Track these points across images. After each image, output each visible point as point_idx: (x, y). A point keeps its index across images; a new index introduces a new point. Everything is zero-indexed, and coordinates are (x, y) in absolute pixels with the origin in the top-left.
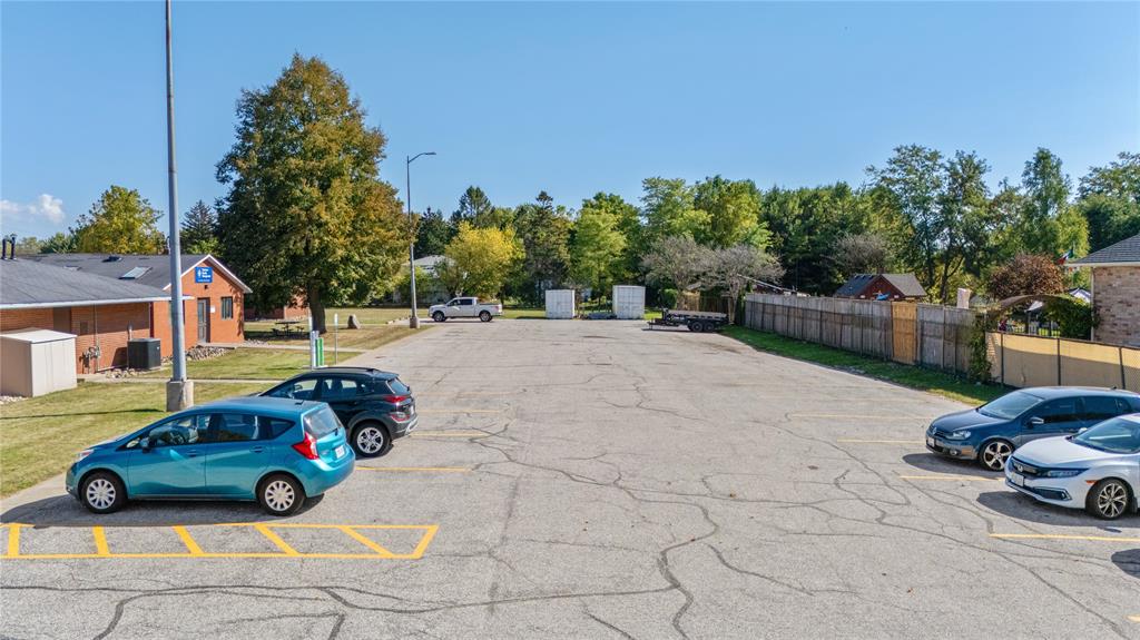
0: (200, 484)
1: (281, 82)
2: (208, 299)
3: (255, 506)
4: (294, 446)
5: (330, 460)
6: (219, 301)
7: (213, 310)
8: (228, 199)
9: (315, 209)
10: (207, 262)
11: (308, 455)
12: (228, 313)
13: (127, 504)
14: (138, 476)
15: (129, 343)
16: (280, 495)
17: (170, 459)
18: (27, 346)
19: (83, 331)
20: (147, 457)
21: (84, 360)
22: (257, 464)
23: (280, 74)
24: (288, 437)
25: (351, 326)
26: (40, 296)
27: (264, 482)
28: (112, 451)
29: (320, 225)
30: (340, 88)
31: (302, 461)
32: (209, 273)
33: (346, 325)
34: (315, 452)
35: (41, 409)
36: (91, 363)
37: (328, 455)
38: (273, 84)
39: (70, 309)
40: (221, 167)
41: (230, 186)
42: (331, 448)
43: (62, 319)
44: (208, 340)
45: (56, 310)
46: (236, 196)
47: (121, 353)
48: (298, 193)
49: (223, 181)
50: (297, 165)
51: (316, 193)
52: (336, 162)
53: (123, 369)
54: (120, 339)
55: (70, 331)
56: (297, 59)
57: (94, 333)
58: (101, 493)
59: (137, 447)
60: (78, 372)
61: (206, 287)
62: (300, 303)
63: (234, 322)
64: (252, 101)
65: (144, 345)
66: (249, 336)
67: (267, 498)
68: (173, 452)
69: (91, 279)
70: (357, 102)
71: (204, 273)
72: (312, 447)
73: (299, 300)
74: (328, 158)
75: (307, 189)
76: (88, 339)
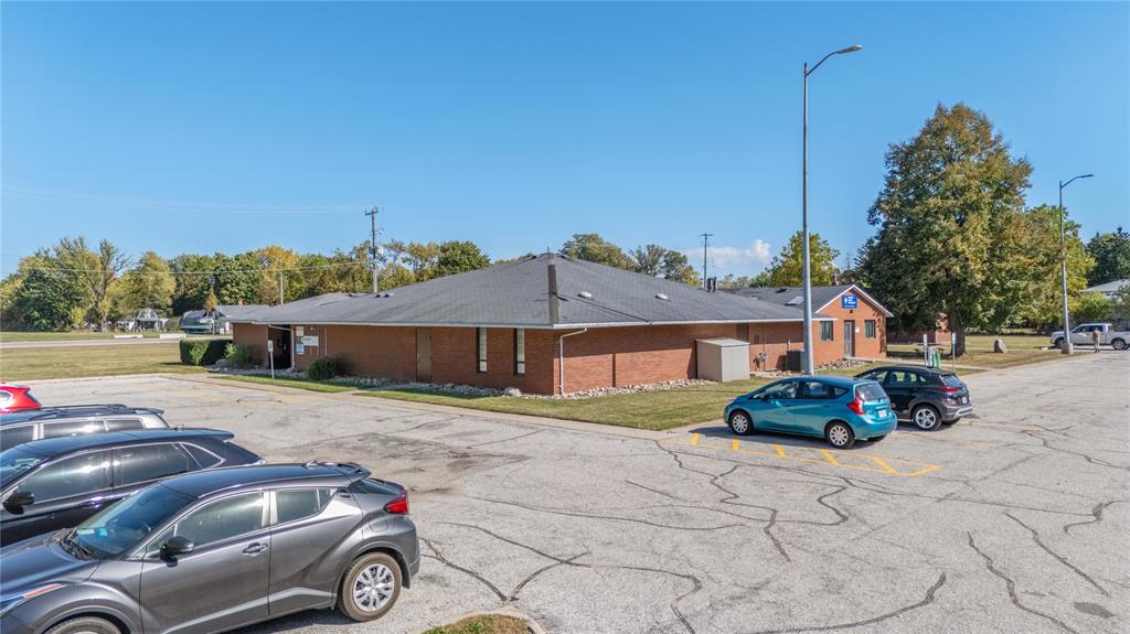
0: (792, 423)
1: (925, 132)
2: (853, 321)
3: (824, 441)
4: (848, 405)
5: (873, 417)
6: (864, 324)
7: (857, 331)
8: (876, 238)
9: (951, 241)
10: (852, 291)
11: (856, 411)
12: (871, 334)
13: (753, 432)
14: (761, 416)
15: (788, 352)
16: (839, 435)
17: (775, 407)
18: (719, 348)
19: (756, 341)
20: (763, 404)
21: (757, 362)
22: (824, 415)
23: (923, 125)
24: (846, 398)
25: (997, 350)
26: (727, 316)
27: (828, 426)
28: (744, 400)
29: (957, 255)
30: (983, 126)
31: (853, 415)
32: (854, 300)
33: (993, 349)
34: (861, 411)
35: (724, 388)
36: (761, 364)
37: (872, 413)
38: (917, 134)
39: (747, 325)
40: (872, 212)
41: (879, 226)
42: (875, 410)
43: (742, 331)
44: (853, 355)
45: (739, 326)
46: (883, 234)
47: (782, 358)
48: (937, 228)
49: (873, 223)
50: (935, 205)
51: (953, 227)
52: (975, 198)
53: (783, 370)
54: (781, 349)
55: (748, 341)
56: (940, 110)
57: (763, 343)
58: (740, 423)
59: (758, 398)
60: (751, 370)
61: (851, 312)
62: (944, 328)
63: (876, 342)
64: (897, 153)
65: (797, 354)
66: (889, 354)
67: (831, 437)
68: (777, 403)
69: (763, 305)
70: (999, 138)
71: (850, 300)
72: (860, 406)
73: (943, 325)
74: (968, 194)
75: (944, 224)
76: (759, 348)
